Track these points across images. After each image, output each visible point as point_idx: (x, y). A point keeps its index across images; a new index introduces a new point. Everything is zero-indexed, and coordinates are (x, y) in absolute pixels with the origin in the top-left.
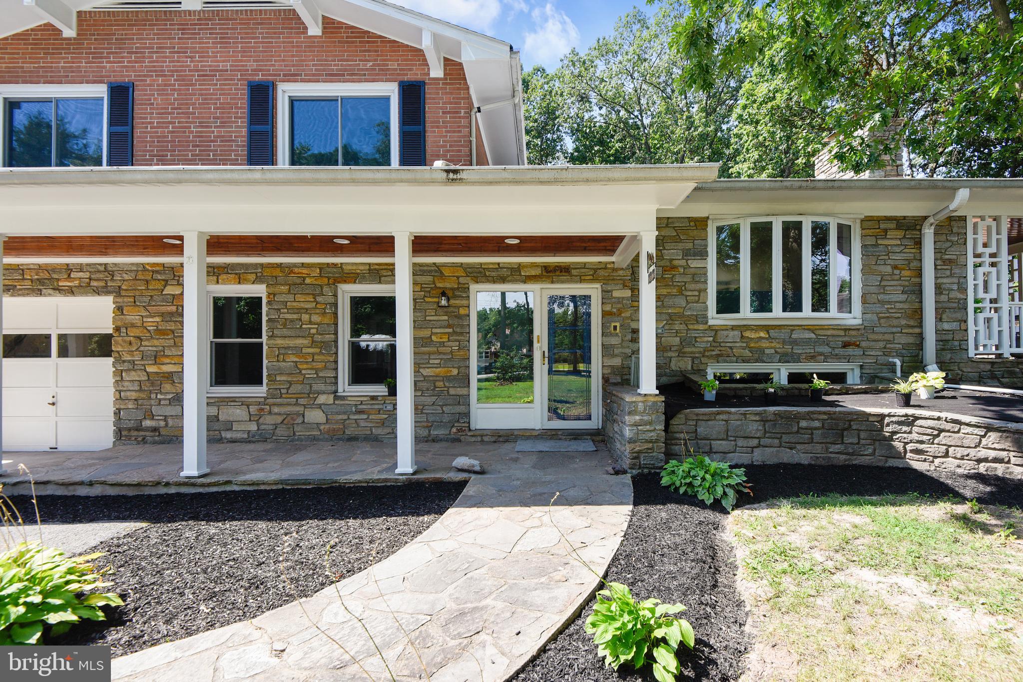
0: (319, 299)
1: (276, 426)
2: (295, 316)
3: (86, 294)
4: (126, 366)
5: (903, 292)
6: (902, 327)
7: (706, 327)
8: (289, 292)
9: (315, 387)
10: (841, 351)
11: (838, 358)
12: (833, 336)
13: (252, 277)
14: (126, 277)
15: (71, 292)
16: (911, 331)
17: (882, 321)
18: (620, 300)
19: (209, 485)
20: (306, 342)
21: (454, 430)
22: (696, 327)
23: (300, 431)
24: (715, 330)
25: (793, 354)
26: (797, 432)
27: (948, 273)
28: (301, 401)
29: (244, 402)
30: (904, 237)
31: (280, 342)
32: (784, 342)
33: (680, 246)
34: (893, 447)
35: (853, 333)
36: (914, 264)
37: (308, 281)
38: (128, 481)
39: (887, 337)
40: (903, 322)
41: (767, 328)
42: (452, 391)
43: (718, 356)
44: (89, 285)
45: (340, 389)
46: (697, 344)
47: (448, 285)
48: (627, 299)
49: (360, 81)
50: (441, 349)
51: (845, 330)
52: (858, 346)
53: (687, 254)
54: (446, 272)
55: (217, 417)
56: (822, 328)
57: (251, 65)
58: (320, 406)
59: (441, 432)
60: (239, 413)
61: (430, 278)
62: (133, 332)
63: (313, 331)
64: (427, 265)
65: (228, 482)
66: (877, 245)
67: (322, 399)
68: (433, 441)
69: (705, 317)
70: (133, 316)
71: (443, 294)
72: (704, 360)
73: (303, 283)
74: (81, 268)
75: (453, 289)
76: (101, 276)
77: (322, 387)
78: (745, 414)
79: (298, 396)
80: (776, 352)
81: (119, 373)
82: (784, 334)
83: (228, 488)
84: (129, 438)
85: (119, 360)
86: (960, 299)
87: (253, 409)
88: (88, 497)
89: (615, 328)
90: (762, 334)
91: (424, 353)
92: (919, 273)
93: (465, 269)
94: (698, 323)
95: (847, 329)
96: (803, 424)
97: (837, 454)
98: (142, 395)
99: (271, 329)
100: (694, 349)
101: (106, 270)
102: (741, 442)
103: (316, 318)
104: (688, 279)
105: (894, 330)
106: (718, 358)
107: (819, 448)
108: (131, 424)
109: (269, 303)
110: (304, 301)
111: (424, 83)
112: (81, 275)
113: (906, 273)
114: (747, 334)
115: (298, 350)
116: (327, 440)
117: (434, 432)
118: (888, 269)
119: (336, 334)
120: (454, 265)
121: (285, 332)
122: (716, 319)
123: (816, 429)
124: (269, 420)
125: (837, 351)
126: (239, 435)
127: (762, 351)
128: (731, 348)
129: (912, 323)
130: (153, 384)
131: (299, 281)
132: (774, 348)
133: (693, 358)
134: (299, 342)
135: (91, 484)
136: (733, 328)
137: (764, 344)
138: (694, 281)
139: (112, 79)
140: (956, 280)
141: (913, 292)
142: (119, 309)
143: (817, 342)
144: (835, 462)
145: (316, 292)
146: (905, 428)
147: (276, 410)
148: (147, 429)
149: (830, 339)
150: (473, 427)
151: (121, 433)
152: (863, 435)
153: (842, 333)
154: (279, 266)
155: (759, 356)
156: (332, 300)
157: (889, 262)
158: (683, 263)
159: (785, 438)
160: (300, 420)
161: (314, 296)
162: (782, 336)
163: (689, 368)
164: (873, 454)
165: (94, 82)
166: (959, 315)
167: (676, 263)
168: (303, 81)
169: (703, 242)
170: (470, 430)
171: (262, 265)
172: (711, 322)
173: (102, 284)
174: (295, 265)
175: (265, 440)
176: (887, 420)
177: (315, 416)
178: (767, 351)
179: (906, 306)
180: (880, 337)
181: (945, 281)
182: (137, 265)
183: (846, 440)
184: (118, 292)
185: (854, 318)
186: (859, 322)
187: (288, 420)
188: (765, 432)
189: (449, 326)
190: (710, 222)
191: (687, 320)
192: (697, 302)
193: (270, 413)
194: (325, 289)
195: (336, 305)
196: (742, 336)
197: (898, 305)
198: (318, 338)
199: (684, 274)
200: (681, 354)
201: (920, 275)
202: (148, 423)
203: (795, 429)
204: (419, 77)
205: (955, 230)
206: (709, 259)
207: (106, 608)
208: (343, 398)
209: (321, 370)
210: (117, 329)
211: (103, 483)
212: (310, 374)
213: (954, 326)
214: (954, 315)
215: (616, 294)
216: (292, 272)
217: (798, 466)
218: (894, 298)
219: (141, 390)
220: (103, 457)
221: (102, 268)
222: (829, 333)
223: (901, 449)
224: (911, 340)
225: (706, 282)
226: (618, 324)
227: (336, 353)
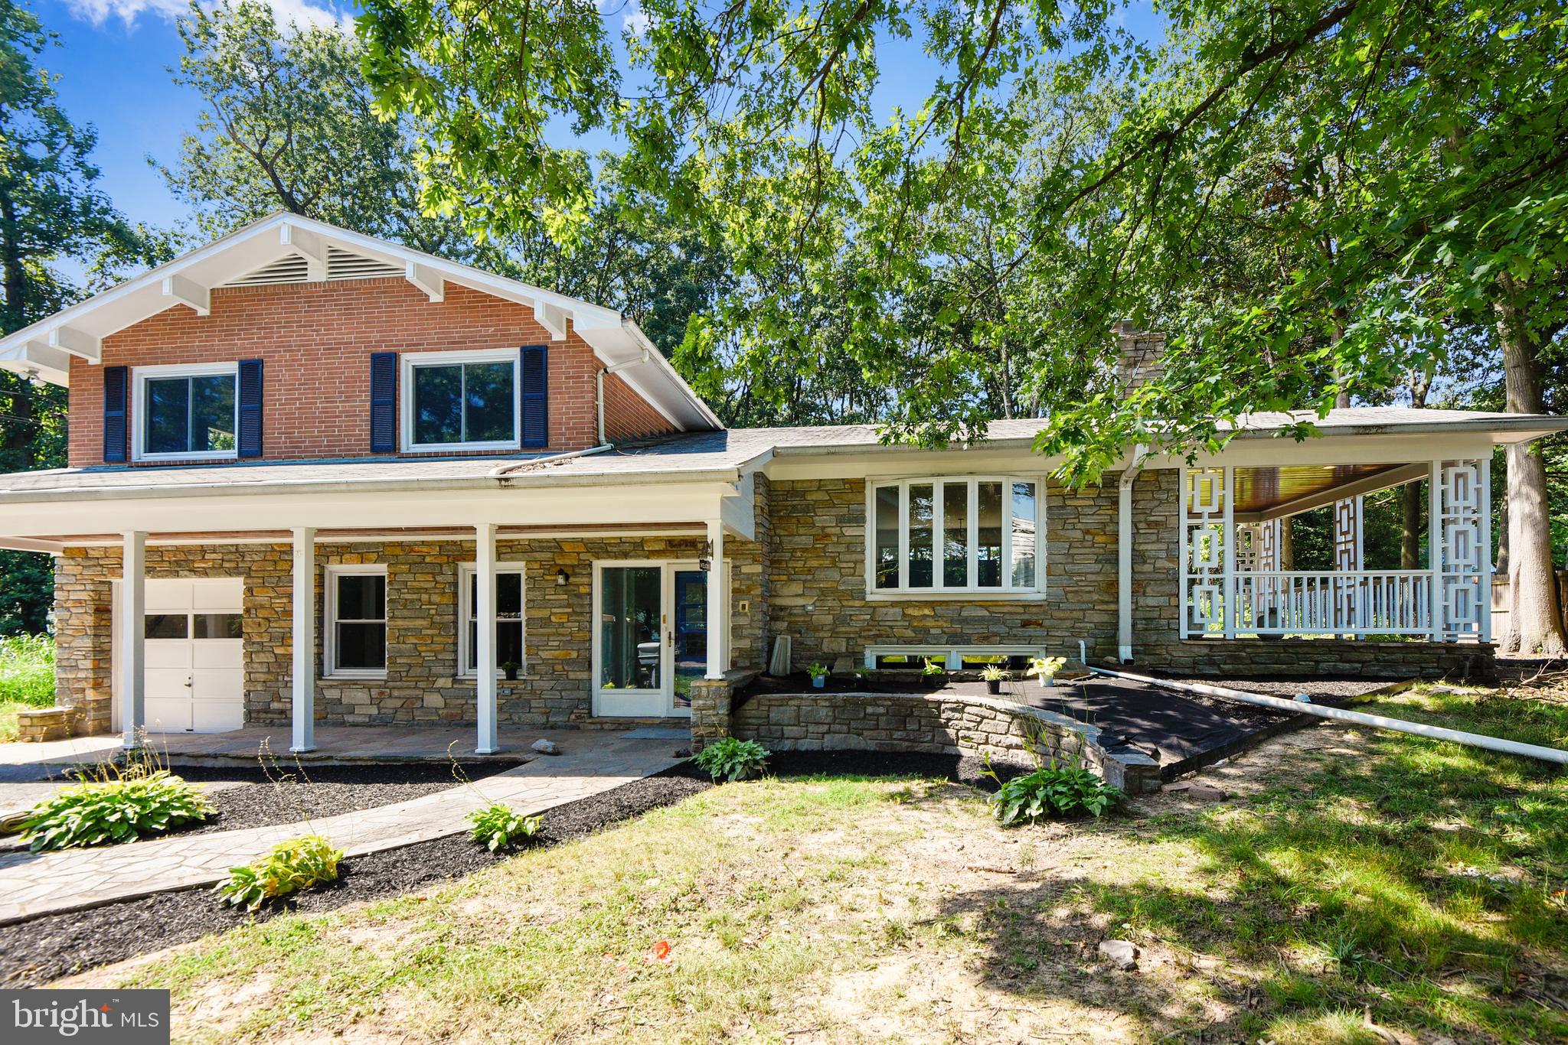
0: (439, 578)
1: (396, 710)
2: (415, 596)
3: (218, 575)
4: (256, 648)
5: (1097, 561)
6: (1094, 603)
7: (862, 603)
8: (410, 571)
9: (434, 670)
10: (1019, 631)
11: (1017, 639)
12: (1011, 613)
13: (374, 556)
14: (256, 558)
15: (205, 573)
16: (1105, 607)
17: (1070, 596)
18: (749, 576)
19: (314, 760)
20: (424, 623)
21: (573, 717)
22: (851, 603)
23: (419, 716)
24: (874, 607)
25: (962, 635)
26: (864, 718)
27: (1154, 537)
28: (421, 685)
29: (366, 685)
30: (1099, 496)
31: (400, 623)
32: (952, 621)
33: (834, 511)
34: (947, 734)
35: (1034, 610)
36: (1110, 528)
37: (428, 559)
38: (246, 754)
39: (1075, 614)
40: (1095, 597)
41: (931, 604)
42: (572, 675)
43: (876, 636)
44: (221, 566)
45: (460, 673)
46: (853, 623)
47: (568, 562)
48: (758, 574)
49: (482, 348)
50: (561, 630)
51: (1024, 606)
52: (1041, 625)
53: (841, 520)
54: (566, 548)
55: (340, 700)
56: (996, 603)
57: (375, 336)
58: (438, 690)
59: (559, 719)
60: (360, 696)
61: (550, 555)
62: (262, 613)
63: (433, 612)
64: (547, 541)
65: (330, 758)
66: (1064, 507)
67: (441, 683)
68: (552, 728)
69: (863, 592)
70: (262, 598)
71: (561, 572)
72: (860, 641)
73: (423, 562)
74: (214, 549)
75: (573, 566)
76: (233, 557)
77: (440, 670)
78: (815, 700)
79: (418, 679)
80: (944, 632)
81: (249, 655)
82: (950, 612)
83: (330, 763)
84: (258, 719)
85: (249, 642)
86: (1169, 569)
87: (374, 692)
88: (213, 768)
89: (744, 606)
90: (927, 612)
91: (543, 635)
92: (1115, 538)
93: (585, 545)
94: (853, 599)
95: (1026, 606)
96: (870, 710)
97: (899, 740)
98: (271, 677)
99: (392, 610)
100: (848, 629)
101: (237, 551)
102: (811, 728)
103: (436, 598)
104: (842, 548)
105: (1084, 606)
106: (877, 639)
107: (883, 733)
108: (260, 707)
109: (390, 582)
110: (423, 581)
111: (546, 348)
112: (214, 556)
113: (1100, 539)
114: (910, 611)
115: (417, 632)
116: (445, 726)
117: (552, 719)
118: (1078, 534)
119: (456, 614)
120: (574, 541)
121: (406, 613)
122: (875, 594)
123: (882, 715)
124: (390, 704)
125: (1014, 631)
126: (360, 719)
127: (927, 631)
128: (891, 627)
129: (1106, 598)
130: (280, 666)
131: (419, 560)
132: (941, 627)
133: (848, 639)
134: (419, 623)
135: (215, 757)
136: (894, 604)
137: (929, 623)
138: (849, 551)
139: (243, 357)
140: (1164, 547)
141: (1108, 561)
142: (249, 590)
143: (993, 620)
144: (898, 749)
145: (436, 570)
146: (957, 715)
147: (396, 693)
148: (274, 712)
149: (1007, 617)
150: (595, 713)
151: (250, 715)
152: (923, 722)
153: (1021, 610)
154: (400, 544)
155: (923, 636)
156: (451, 579)
157: (1079, 526)
158: (837, 530)
159: (853, 724)
160: (418, 704)
161: (434, 575)
162: (950, 613)
163: (844, 650)
164: (932, 741)
165: (227, 360)
166: (1167, 589)
167: (828, 530)
168: (425, 350)
169: (860, 507)
170: (591, 717)
171: (383, 544)
172: (869, 598)
173: (233, 565)
174: (415, 543)
175: (385, 725)
176: (943, 706)
177: (434, 700)
178: (933, 631)
179: (1100, 578)
180: (1067, 614)
181: (1149, 547)
182: (266, 545)
183: (909, 727)
184: (248, 573)
185: (1037, 591)
186: (1043, 596)
187: (408, 704)
188: (835, 718)
189: (569, 606)
190: (868, 485)
191: (840, 595)
192: (853, 575)
193: (390, 696)
194: (445, 568)
195: (456, 584)
196: (904, 615)
197: (1091, 577)
198: (437, 619)
199: (838, 543)
200: (834, 634)
201: (1117, 541)
202: (275, 705)
203: (862, 715)
204: (541, 342)
205: (1164, 486)
206: (868, 525)
207: (206, 815)
208: (462, 681)
209: (440, 652)
210: (247, 610)
211: (226, 756)
212: (429, 656)
213: (1163, 601)
214: (1160, 589)
215: (745, 569)
216: (412, 550)
217: (865, 752)
218: (1083, 568)
219: (269, 672)
220: (232, 736)
221: (233, 549)
222: (1005, 610)
223: (953, 736)
224: (1105, 618)
225: (863, 552)
226: (747, 603)
227: (456, 635)
